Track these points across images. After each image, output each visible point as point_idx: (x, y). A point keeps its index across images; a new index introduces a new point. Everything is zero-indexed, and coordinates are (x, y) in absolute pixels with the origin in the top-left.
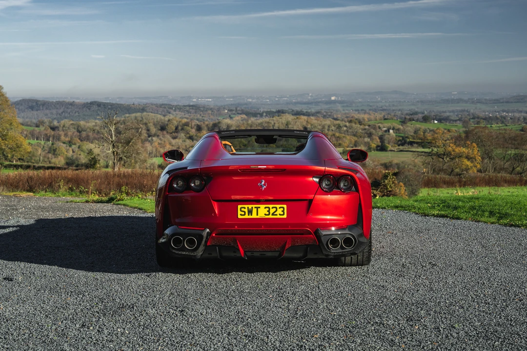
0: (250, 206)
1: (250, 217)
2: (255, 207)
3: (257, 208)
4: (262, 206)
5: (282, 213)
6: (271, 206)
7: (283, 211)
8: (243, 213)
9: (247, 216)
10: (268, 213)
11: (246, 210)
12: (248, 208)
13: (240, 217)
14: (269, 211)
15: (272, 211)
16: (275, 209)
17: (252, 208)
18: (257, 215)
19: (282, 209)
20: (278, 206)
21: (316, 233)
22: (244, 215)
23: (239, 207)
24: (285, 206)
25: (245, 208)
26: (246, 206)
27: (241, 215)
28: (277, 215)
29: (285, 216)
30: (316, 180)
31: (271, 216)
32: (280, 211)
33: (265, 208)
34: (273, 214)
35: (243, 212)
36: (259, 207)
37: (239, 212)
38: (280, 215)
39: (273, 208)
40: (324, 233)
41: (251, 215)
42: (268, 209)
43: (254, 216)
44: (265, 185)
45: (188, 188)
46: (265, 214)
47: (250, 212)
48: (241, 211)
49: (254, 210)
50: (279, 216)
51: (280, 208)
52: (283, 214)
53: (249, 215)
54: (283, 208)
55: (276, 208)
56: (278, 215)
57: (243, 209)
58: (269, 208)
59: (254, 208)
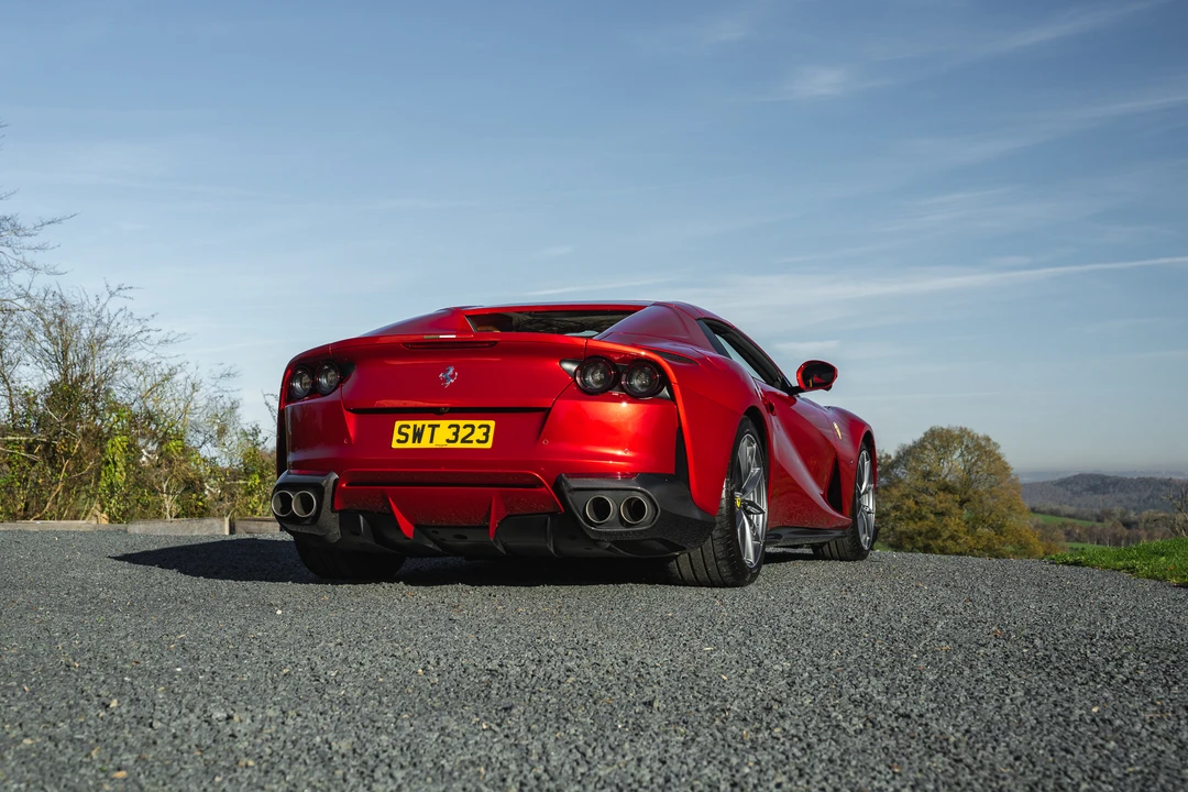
0: (419, 423)
1: (416, 445)
2: (430, 426)
3: (434, 427)
4: (444, 424)
5: (483, 438)
6: (462, 423)
7: (486, 434)
8: (403, 438)
9: (409, 445)
10: (453, 438)
11: (410, 432)
12: (415, 426)
13: (395, 445)
14: (456, 434)
15: (463, 433)
16: (469, 430)
17: (424, 426)
18: (431, 441)
19: (485, 430)
20: (477, 423)
21: (557, 486)
22: (406, 441)
23: (398, 424)
24: (492, 424)
25: (408, 427)
26: (411, 423)
27: (399, 441)
28: (471, 442)
29: (489, 445)
30: (570, 367)
31: (458, 445)
32: (479, 434)
33: (450, 427)
34: (463, 441)
35: (405, 436)
36: (438, 426)
37: (396, 436)
38: (478, 441)
39: (465, 427)
40: (575, 483)
41: (419, 442)
42: (454, 430)
43: (425, 443)
44: (453, 376)
45: (315, 390)
46: (448, 441)
47: (418, 435)
48: (400, 433)
49: (428, 431)
50: (475, 445)
51: (480, 427)
52: (486, 441)
53: (414, 442)
54: (488, 427)
55: (473, 427)
56: (475, 442)
57: (404, 430)
58: (458, 427)
59: (426, 427)
